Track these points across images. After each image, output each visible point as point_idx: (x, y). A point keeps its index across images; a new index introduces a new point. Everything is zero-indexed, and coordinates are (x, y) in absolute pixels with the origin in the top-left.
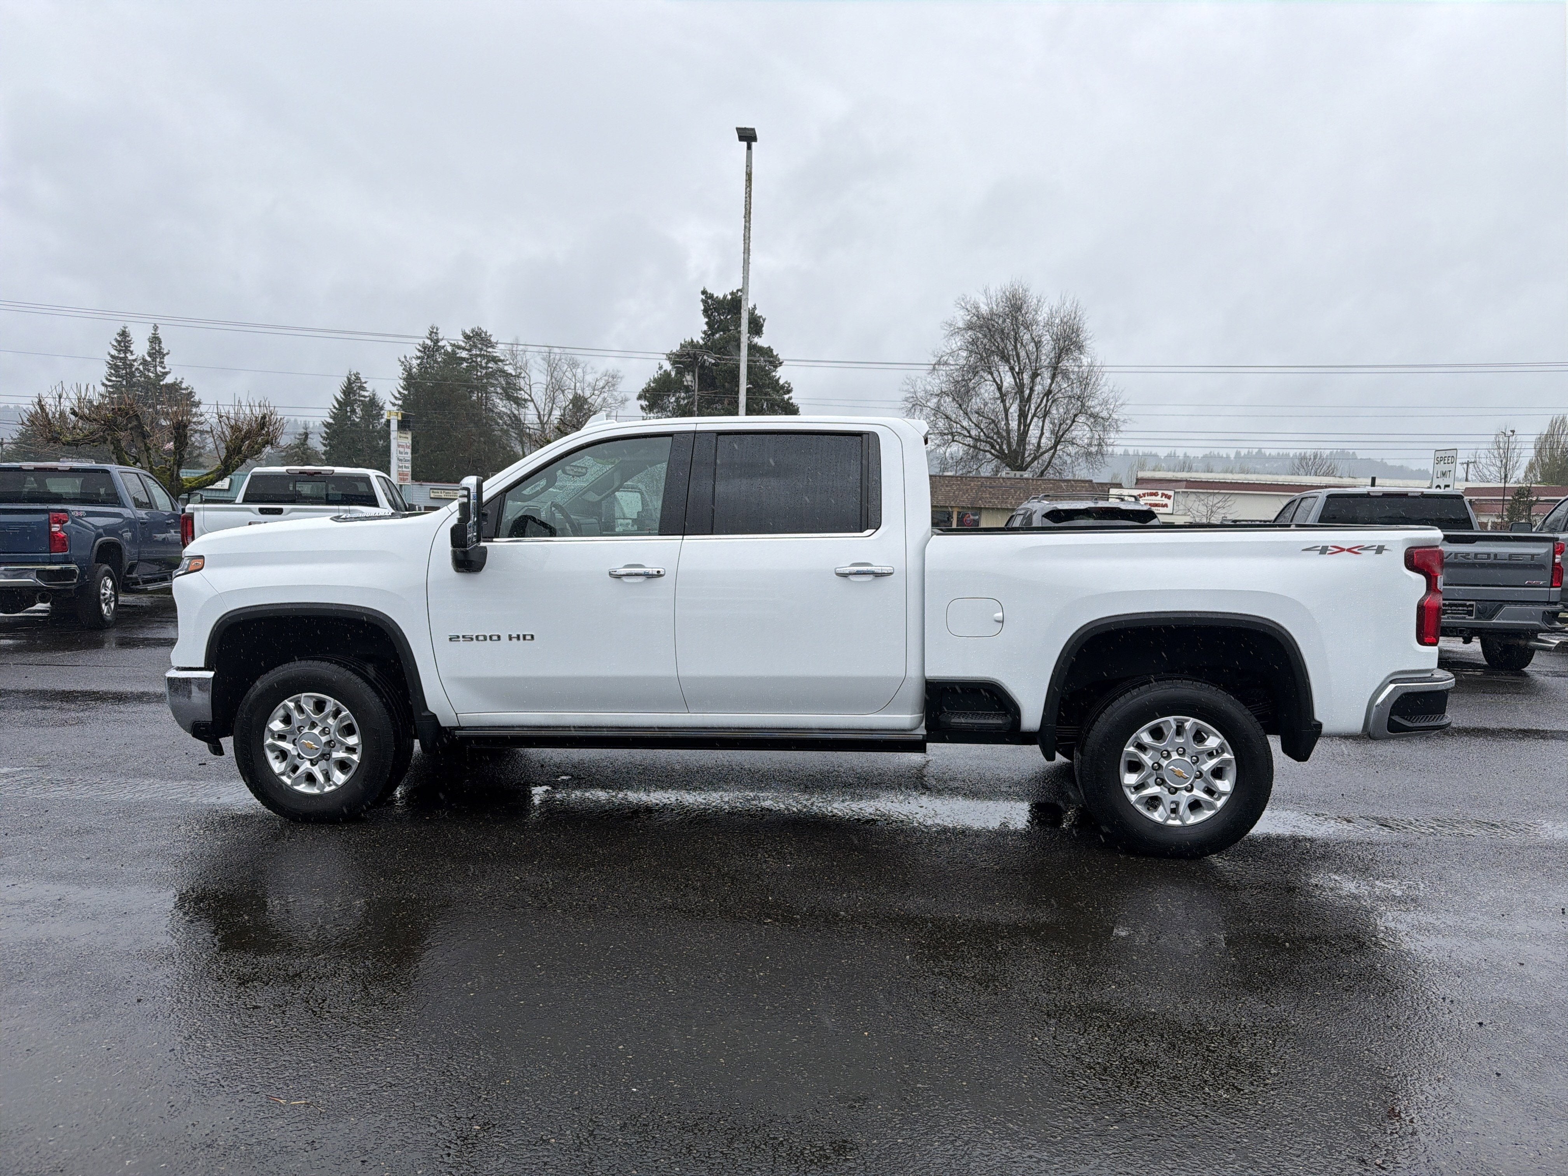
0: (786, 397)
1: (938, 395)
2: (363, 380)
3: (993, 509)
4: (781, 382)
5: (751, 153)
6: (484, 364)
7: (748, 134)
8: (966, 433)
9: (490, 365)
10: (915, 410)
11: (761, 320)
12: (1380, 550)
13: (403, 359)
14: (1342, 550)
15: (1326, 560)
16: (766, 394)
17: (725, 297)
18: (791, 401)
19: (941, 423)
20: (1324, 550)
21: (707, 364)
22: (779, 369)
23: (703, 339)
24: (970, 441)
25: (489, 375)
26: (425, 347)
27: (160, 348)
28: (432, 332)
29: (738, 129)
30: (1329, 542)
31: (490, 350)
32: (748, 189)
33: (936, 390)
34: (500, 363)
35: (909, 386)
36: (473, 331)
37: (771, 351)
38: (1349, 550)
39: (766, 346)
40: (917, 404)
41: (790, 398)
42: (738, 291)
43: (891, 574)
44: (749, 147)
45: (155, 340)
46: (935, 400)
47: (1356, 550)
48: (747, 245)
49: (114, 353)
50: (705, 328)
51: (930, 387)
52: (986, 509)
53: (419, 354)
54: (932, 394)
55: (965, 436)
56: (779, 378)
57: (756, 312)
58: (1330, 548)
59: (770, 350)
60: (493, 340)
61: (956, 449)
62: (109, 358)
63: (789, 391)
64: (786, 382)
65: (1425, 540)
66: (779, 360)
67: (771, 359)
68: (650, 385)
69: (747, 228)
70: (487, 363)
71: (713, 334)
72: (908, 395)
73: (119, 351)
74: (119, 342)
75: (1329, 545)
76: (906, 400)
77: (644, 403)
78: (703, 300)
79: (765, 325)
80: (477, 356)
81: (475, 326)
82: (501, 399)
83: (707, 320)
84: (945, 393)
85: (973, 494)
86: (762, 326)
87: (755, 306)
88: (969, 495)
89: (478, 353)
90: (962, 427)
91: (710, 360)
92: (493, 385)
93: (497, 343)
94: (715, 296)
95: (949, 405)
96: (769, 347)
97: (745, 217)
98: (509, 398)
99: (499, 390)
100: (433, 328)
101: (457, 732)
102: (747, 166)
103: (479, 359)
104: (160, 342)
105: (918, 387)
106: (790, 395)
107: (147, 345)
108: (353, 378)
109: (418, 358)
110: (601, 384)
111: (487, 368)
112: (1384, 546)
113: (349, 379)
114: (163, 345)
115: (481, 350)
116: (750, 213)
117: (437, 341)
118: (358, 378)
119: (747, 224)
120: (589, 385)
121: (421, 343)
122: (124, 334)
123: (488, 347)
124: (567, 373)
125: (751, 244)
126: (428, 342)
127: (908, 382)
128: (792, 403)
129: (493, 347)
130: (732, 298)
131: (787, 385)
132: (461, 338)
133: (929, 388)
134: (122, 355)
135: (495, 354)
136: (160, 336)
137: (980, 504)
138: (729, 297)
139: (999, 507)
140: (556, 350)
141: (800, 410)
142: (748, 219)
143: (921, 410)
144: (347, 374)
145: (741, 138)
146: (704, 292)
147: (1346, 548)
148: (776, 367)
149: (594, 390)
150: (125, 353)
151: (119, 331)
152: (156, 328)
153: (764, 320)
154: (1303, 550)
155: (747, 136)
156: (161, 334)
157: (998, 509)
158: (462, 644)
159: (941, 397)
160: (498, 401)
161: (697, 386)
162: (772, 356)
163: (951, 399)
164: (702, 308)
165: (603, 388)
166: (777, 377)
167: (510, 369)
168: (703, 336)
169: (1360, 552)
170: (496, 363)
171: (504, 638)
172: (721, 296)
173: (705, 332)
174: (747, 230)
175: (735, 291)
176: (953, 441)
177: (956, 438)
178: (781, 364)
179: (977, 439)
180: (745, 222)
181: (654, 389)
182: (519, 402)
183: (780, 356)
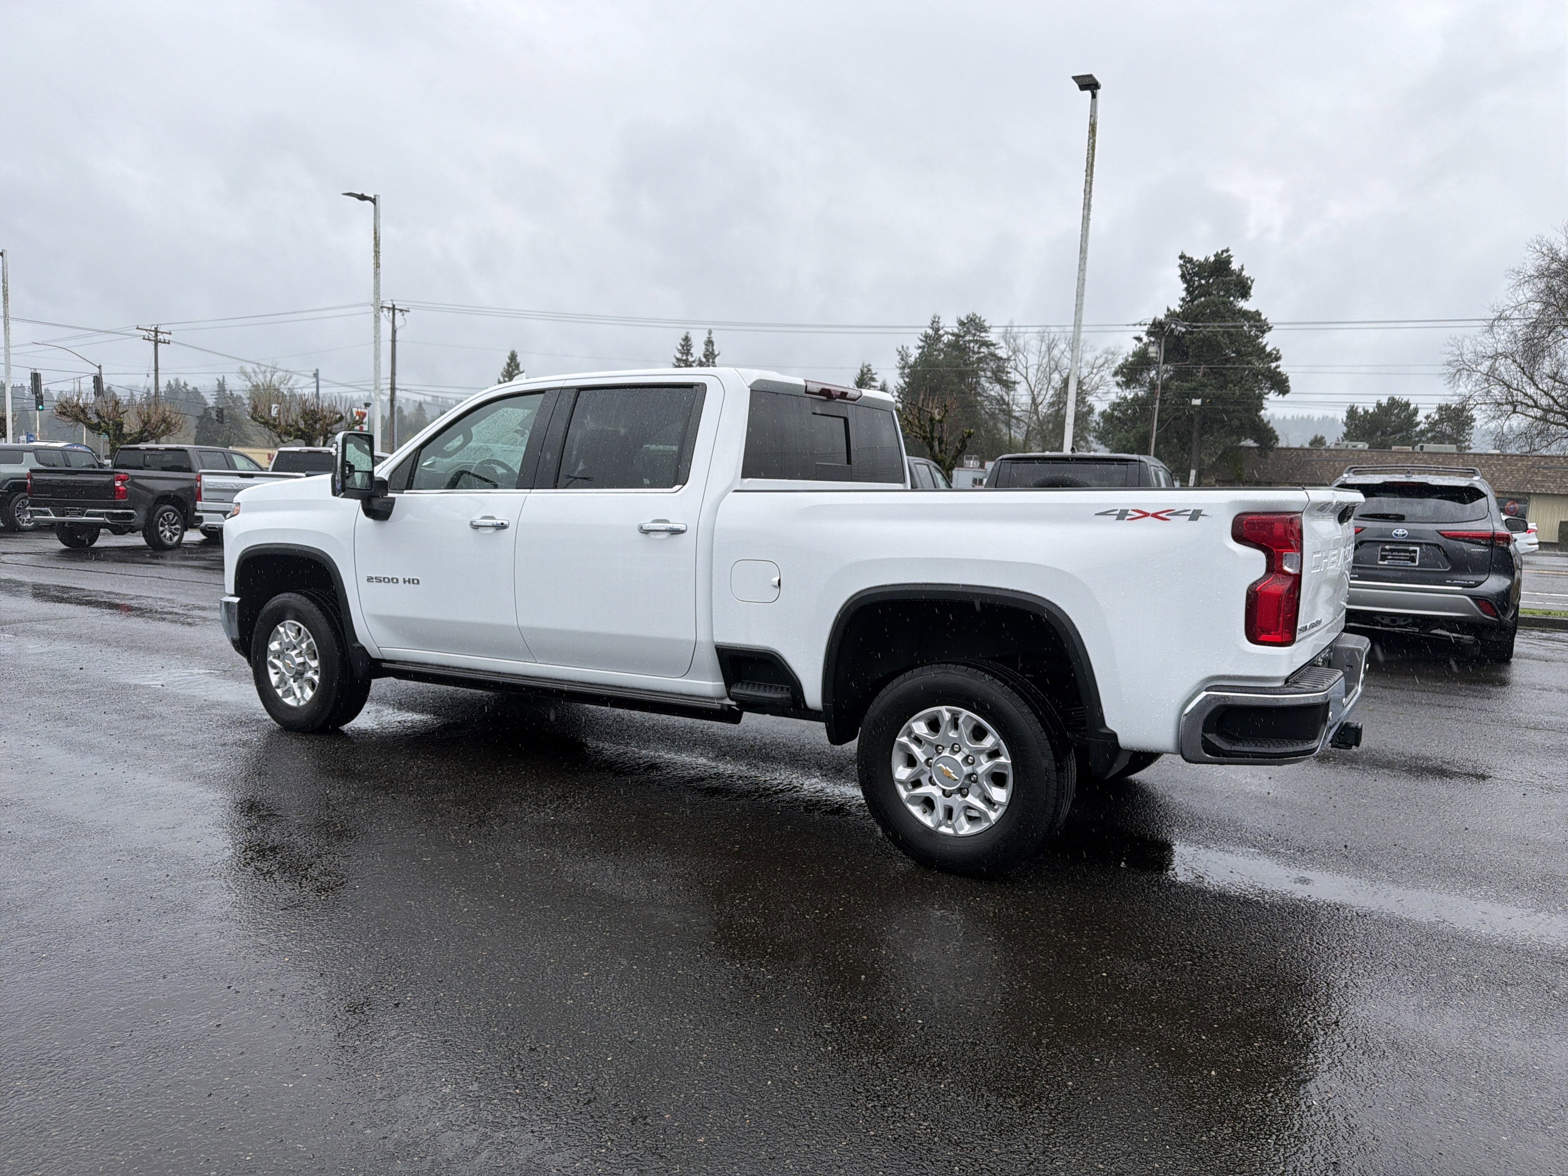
0: (1273, 365)
1: (1492, 357)
2: (873, 372)
3: (1546, 495)
4: (1268, 349)
5: (1096, 102)
6: (976, 349)
7: (1087, 82)
8: (1530, 402)
9: (982, 350)
10: (1461, 375)
11: (1249, 282)
12: (1195, 515)
13: (900, 349)
14: (1146, 515)
15: (1126, 528)
16: (1249, 363)
17: (1206, 259)
18: (1278, 370)
19: (1497, 391)
20: (1122, 515)
21: (1176, 333)
22: (1267, 335)
23: (1181, 307)
24: (1539, 413)
25: (980, 360)
26: (927, 336)
27: (713, 350)
28: (934, 322)
29: (1074, 78)
30: (1128, 504)
31: (983, 334)
32: (1091, 141)
33: (1490, 351)
34: (992, 348)
35: (1453, 348)
36: (968, 317)
37: (1260, 315)
38: (1155, 515)
39: (1253, 310)
40: (1463, 369)
41: (1277, 367)
42: (1223, 252)
43: (683, 532)
44: (1094, 96)
45: (710, 343)
46: (1488, 363)
47: (1163, 515)
48: (1087, 201)
49: (679, 356)
50: (1184, 294)
51: (1482, 348)
52: (1535, 494)
53: (921, 344)
54: (1484, 357)
55: (1529, 406)
56: (1266, 345)
57: (1244, 273)
58: (1130, 512)
59: (1258, 313)
60: (987, 324)
61: (1518, 422)
62: (674, 360)
63: (1277, 359)
64: (1274, 349)
65: (1264, 503)
66: (1267, 325)
67: (1258, 324)
68: (1127, 360)
69: (1089, 183)
70: (979, 348)
71: (1192, 301)
72: (1452, 358)
73: (683, 354)
74: (683, 346)
75: (1130, 508)
76: (1449, 364)
77: (1119, 379)
78: (1181, 266)
79: (1253, 287)
80: (970, 341)
81: (969, 312)
82: (991, 383)
83: (1185, 285)
84: (1501, 354)
85: (1519, 476)
86: (1250, 288)
87: (1242, 266)
88: (1514, 477)
89: (971, 338)
90: (1526, 394)
91: (1179, 328)
92: (984, 370)
93: (990, 327)
94: (1195, 259)
95: (1507, 369)
96: (1257, 311)
97: (1086, 171)
98: (999, 381)
99: (989, 374)
100: (935, 318)
101: (384, 665)
102: (1091, 116)
103: (972, 345)
104: (713, 345)
105: (1465, 348)
106: (1279, 363)
107: (703, 347)
108: (865, 370)
109: (920, 347)
110: (1100, 361)
111: (979, 353)
112: (1201, 511)
113: (862, 371)
114: (715, 347)
115: (974, 335)
116: (1092, 165)
117: (938, 330)
118: (869, 370)
119: (1089, 178)
120: (1087, 363)
121: (923, 332)
122: (687, 339)
123: (981, 332)
124: (1065, 353)
125: (1093, 199)
126: (930, 331)
127: (1452, 342)
128: (1280, 373)
129: (986, 331)
130: (1215, 260)
131: (1275, 352)
132: (957, 325)
133: (1480, 348)
134: (684, 358)
135: (987, 339)
136: (714, 339)
137: (1530, 488)
138: (1212, 259)
139: (1556, 492)
140: (1053, 329)
141: (1290, 379)
142: (1089, 173)
143: (1469, 376)
144: (860, 366)
145: (1083, 87)
146: (1182, 257)
147: (1151, 512)
148: (1263, 332)
149: (1093, 368)
150: (687, 355)
151: (683, 337)
152: (710, 332)
153: (1252, 282)
154: (1097, 514)
155: (1088, 84)
156: (714, 338)
157: (1553, 495)
158: (375, 584)
159: (1496, 360)
160: (987, 385)
161: (1162, 358)
162: (1260, 320)
163: (1511, 361)
164: (1180, 273)
165: (1103, 365)
166: (1264, 344)
167: (1002, 353)
168: (1181, 303)
169: (1168, 517)
170: (988, 348)
171: (401, 581)
172: (1202, 259)
173: (1183, 299)
174: (1088, 184)
175: (1220, 252)
176: (1514, 412)
177: (1519, 408)
178: (1270, 329)
179: (1548, 410)
180: (1087, 176)
181: (1131, 363)
182: (1009, 385)
183: (1268, 321)
